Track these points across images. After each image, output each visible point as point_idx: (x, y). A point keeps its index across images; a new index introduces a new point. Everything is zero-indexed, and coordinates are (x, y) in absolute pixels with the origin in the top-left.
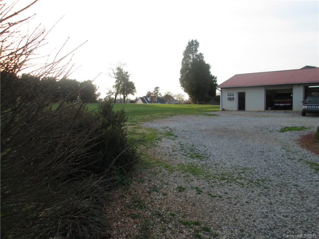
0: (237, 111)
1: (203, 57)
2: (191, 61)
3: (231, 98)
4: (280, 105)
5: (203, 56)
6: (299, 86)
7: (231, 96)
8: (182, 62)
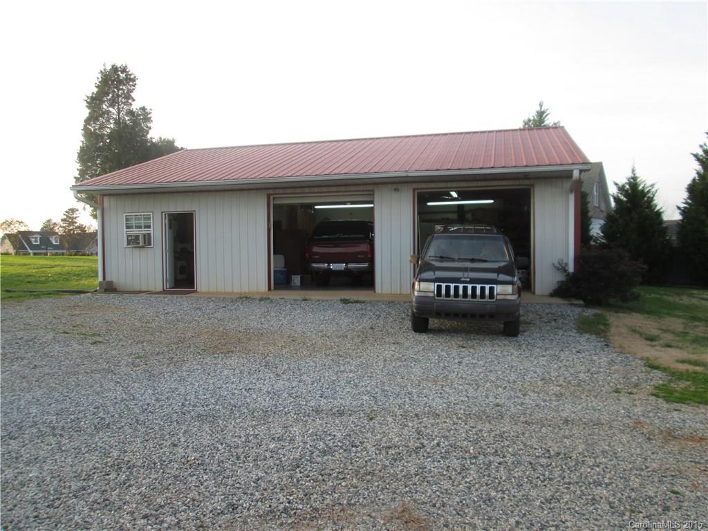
0: (164, 292)
1: (150, 118)
2: (112, 126)
3: (137, 237)
4: (332, 266)
5: (149, 116)
6: (396, 190)
7: (140, 227)
8: (85, 129)
